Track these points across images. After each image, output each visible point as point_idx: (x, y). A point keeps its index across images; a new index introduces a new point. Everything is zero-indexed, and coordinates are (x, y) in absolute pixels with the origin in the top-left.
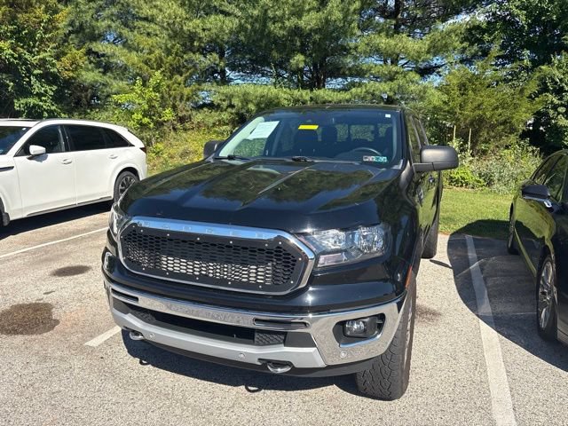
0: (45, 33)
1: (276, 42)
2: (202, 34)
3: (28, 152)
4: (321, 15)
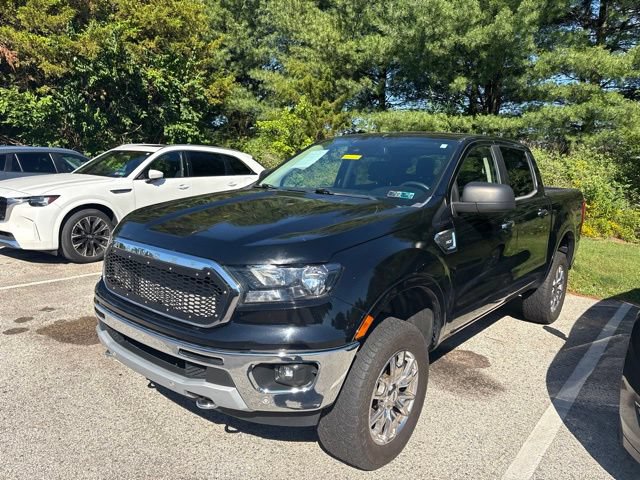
0: (196, 60)
1: (436, 63)
2: (355, 56)
3: (147, 177)
4: (489, 28)
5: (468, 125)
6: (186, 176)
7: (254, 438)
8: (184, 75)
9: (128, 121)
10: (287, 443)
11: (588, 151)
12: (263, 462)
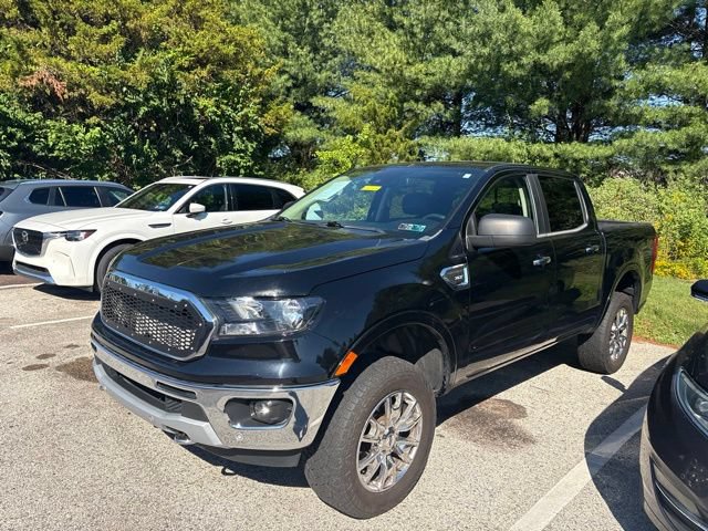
0: (250, 88)
2: (425, 80)
3: (188, 211)
4: (572, 47)
5: (549, 154)
6: (230, 209)
7: (250, 481)
8: (238, 103)
9: (178, 153)
10: (282, 487)
11: (688, 182)
12: (252, 506)
